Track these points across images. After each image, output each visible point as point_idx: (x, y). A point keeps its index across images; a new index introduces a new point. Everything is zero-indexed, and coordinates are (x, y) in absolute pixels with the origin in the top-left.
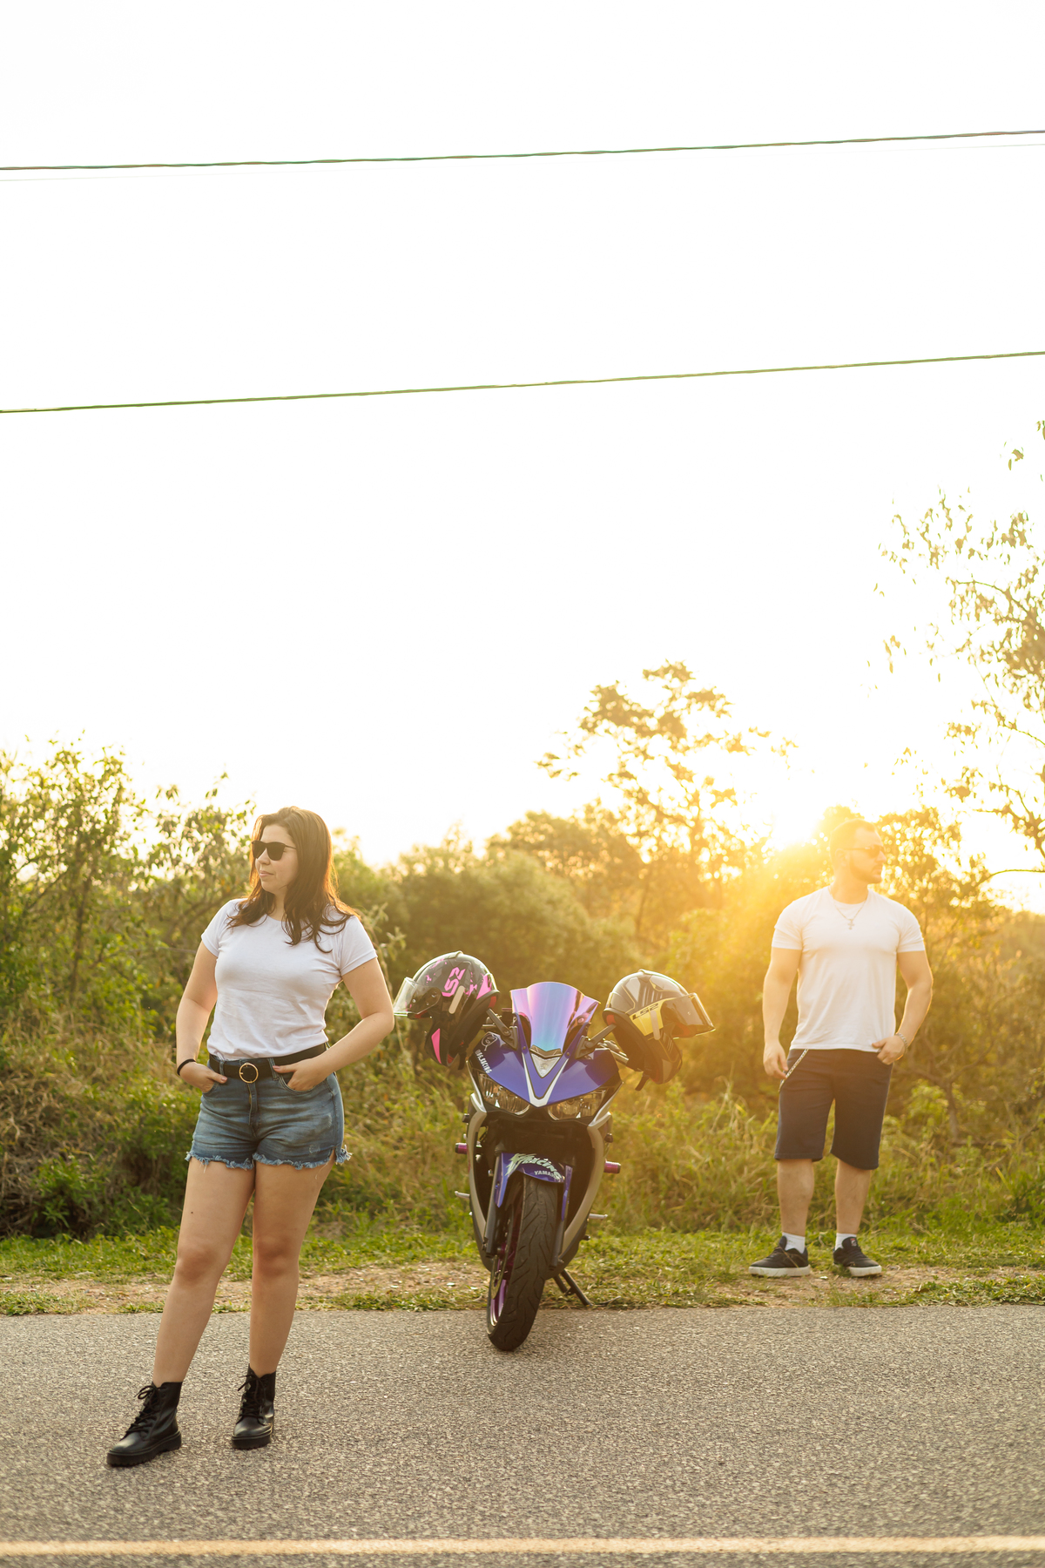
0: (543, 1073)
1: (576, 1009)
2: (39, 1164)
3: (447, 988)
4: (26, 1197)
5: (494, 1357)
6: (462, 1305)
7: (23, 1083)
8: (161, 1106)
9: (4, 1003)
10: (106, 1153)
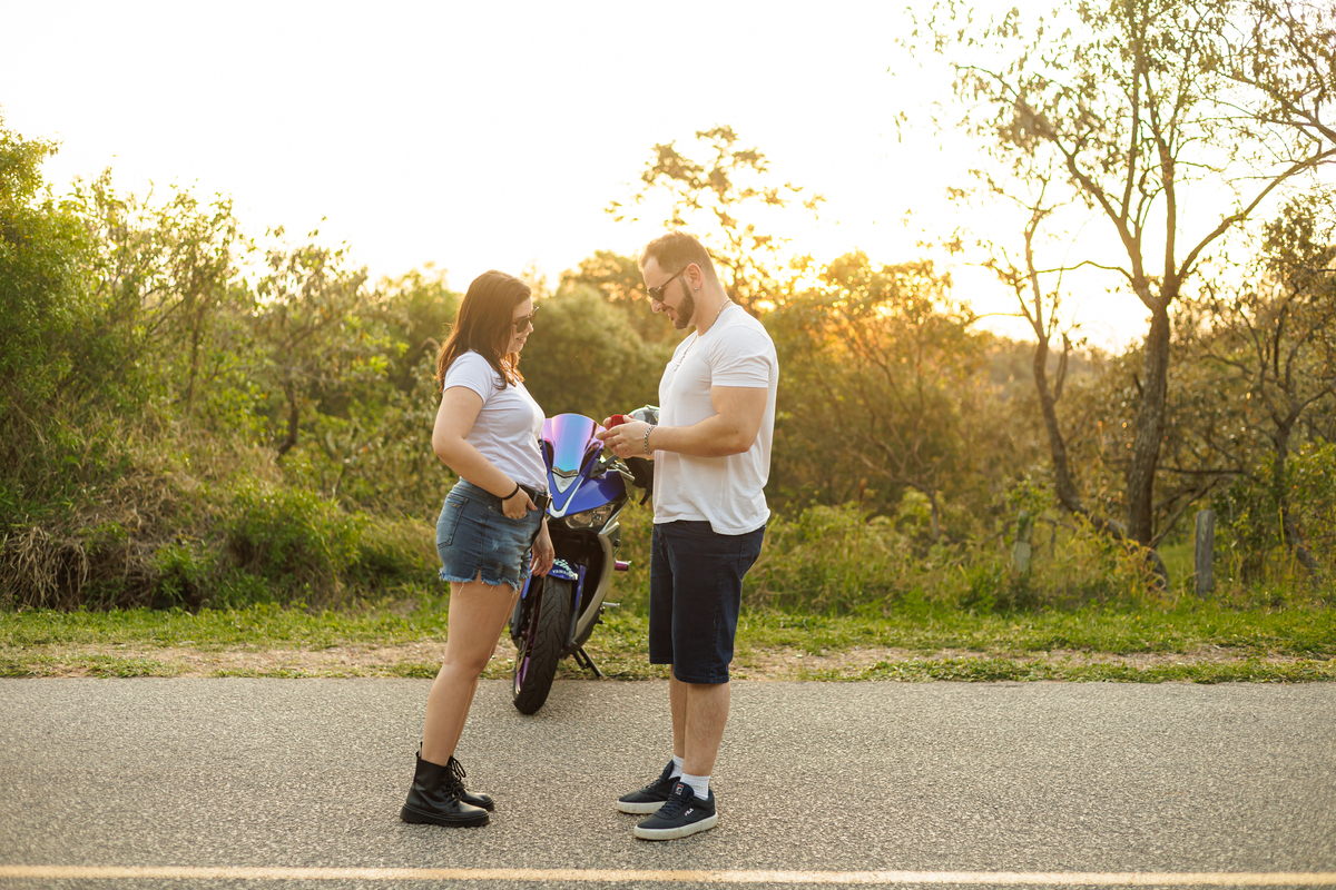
0: (562, 489)
2: (158, 548)
4: (147, 575)
5: (517, 719)
7: (145, 480)
8: (261, 502)
9: (130, 411)
10: (215, 540)
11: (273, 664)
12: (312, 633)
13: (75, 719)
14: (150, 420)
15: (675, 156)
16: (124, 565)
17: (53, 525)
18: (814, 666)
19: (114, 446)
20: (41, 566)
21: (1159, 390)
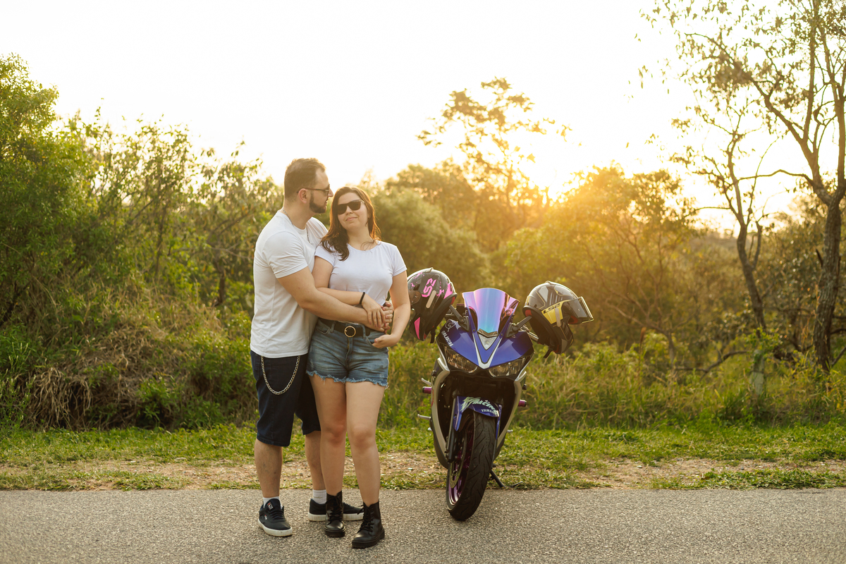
0: (487, 347)
1: (505, 305)
2: (140, 382)
3: (425, 292)
4: (133, 402)
6: (423, 486)
7: (129, 332)
8: (214, 347)
9: (115, 282)
10: (180, 375)
11: (249, 476)
14: (130, 288)
16: (116, 395)
17: (64, 366)
18: (655, 475)
19: (106, 307)
20: (57, 396)
21: (834, 261)
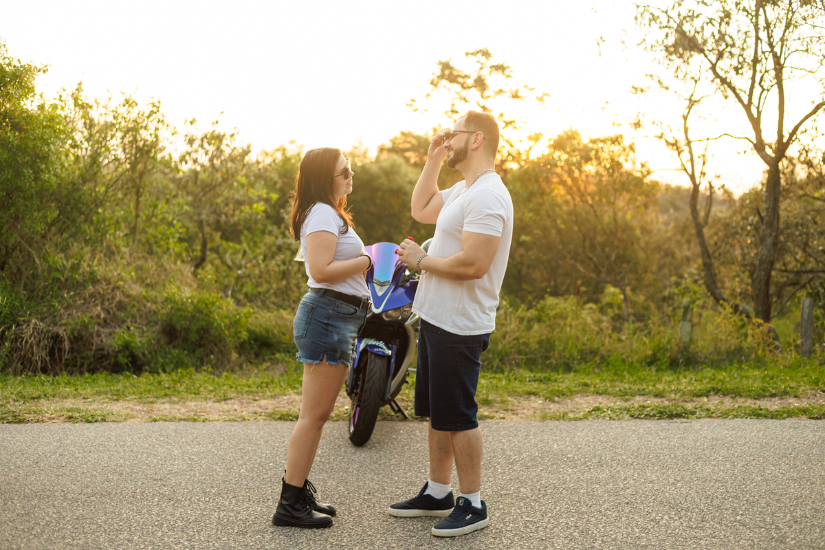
0: (380, 294)
2: (115, 332)
4: (108, 351)
5: (351, 449)
7: (105, 287)
8: (182, 301)
9: (95, 242)
10: (152, 326)
11: (188, 412)
12: (215, 389)
13: (55, 453)
14: (108, 247)
15: (451, 68)
16: (92, 344)
17: (45, 318)
18: (550, 409)
19: (85, 265)
20: (38, 345)
21: (774, 219)
